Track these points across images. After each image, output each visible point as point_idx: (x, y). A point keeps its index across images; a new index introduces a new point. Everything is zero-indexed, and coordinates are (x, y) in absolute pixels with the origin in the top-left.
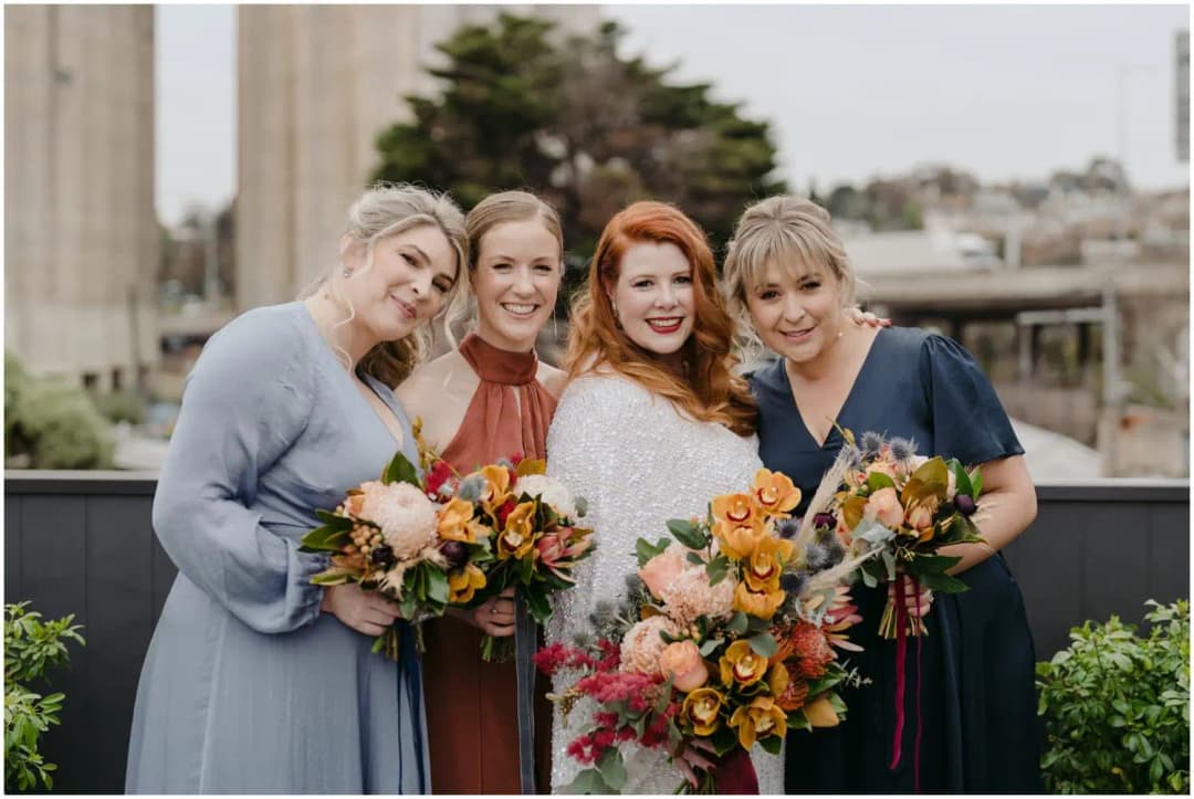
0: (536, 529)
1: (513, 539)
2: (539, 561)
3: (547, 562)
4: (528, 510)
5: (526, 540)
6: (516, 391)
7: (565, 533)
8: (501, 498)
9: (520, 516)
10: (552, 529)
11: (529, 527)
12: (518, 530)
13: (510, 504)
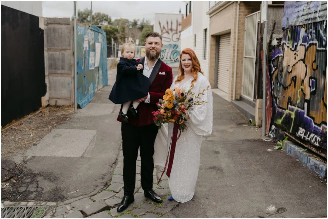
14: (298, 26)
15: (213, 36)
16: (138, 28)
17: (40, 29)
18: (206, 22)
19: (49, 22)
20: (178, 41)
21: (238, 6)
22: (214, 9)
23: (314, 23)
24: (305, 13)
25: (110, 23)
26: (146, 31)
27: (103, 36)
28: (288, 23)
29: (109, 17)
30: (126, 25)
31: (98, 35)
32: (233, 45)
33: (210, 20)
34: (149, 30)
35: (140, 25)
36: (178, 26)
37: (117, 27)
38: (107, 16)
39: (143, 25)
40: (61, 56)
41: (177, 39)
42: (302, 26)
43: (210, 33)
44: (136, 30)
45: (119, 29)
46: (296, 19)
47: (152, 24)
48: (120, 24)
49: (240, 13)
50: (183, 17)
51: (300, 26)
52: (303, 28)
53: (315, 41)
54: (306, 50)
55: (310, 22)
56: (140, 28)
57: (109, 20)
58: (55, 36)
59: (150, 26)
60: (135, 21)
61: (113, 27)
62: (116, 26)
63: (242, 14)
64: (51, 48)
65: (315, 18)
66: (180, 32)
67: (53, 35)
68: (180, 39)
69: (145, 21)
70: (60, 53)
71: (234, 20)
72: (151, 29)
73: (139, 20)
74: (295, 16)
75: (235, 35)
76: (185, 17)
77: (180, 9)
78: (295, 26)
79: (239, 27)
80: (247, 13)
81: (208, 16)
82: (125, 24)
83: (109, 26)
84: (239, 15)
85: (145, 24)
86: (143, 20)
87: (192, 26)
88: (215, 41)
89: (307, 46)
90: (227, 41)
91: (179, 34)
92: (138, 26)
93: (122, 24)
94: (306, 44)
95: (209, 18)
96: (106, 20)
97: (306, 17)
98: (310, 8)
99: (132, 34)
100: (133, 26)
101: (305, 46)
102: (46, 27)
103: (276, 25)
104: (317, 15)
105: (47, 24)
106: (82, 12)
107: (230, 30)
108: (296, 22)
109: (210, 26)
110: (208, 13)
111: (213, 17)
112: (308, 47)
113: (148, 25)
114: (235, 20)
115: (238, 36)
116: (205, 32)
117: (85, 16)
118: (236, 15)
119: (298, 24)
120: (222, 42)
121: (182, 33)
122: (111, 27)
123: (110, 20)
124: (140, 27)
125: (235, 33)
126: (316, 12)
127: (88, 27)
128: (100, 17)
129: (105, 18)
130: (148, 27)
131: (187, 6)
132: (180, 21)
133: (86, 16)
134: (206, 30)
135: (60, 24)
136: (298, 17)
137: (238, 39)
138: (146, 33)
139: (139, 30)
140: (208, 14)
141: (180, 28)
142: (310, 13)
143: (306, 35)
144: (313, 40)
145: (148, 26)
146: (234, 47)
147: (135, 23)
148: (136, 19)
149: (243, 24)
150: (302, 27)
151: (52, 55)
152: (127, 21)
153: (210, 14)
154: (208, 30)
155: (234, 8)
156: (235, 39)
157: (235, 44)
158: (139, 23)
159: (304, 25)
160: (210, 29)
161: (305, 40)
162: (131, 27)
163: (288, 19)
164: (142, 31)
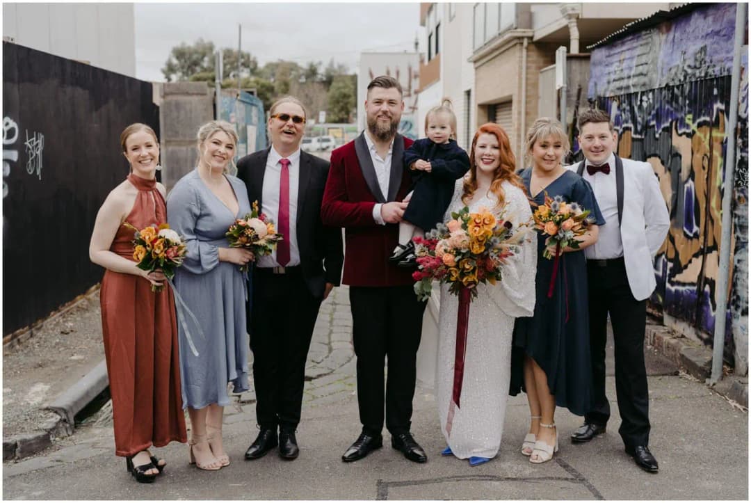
0: (164, 247)
1: (158, 251)
2: (167, 258)
3: (170, 258)
4: (161, 242)
5: (162, 251)
6: (151, 193)
7: (176, 248)
8: (153, 237)
9: (160, 244)
10: (171, 247)
11: (162, 247)
12: (159, 248)
13: (156, 240)
14: (608, 98)
15: (482, 106)
16: (318, 82)
17: (154, 105)
18: (467, 76)
19: (168, 90)
20: (413, 112)
21: (524, 51)
22: (482, 53)
23: (628, 94)
24: (616, 77)
25: (254, 71)
26: (339, 88)
27: (259, 110)
28: (596, 91)
29: (251, 59)
30: (292, 77)
31: (251, 111)
32: (516, 126)
33: (476, 74)
34: (344, 88)
35: (324, 74)
36: (413, 80)
37: (272, 80)
38: (248, 56)
39: (332, 74)
40: (190, 154)
41: (410, 108)
42: (613, 98)
43: (476, 100)
44: (316, 86)
45: (276, 85)
46: (606, 86)
47: (351, 73)
48: (278, 75)
49: (529, 65)
50: (422, 61)
51: (611, 97)
52: (615, 102)
53: (630, 125)
54: (620, 137)
55: (622, 93)
56: (323, 82)
57: (252, 66)
58: (178, 117)
59: (346, 76)
60: (311, 66)
61: (263, 81)
62: (270, 78)
63: (534, 66)
64: (173, 139)
65: (628, 87)
66: (416, 92)
67: (175, 114)
68: (417, 109)
69: (336, 66)
70: (187, 150)
71: (517, 77)
72: (349, 83)
73: (320, 63)
74: (605, 80)
75: (520, 107)
76: (426, 62)
77: (417, 39)
78: (605, 98)
79: (527, 91)
80: (541, 64)
81: (472, 66)
82: (290, 74)
83: (253, 79)
84: (527, 68)
85: (335, 71)
86: (331, 64)
87: (441, 82)
88: (486, 115)
89: (620, 132)
90: (507, 116)
91: (414, 97)
92: (319, 76)
93: (282, 74)
94: (618, 128)
95: (474, 70)
96: (245, 65)
97: (618, 84)
98: (622, 70)
99: (307, 96)
100: (307, 77)
101: (617, 131)
102: (162, 100)
103: (582, 93)
104: (631, 82)
105: (165, 95)
106: (189, 48)
107: (511, 96)
108: (606, 90)
109: (476, 87)
110: (471, 59)
111: (482, 68)
112: (622, 133)
113: (344, 73)
114: (520, 78)
115: (526, 108)
116: (466, 97)
117: (198, 58)
118: (520, 67)
119: (607, 96)
120: (501, 119)
121: (421, 96)
122: (257, 83)
123: (255, 64)
124: (324, 79)
125: (520, 102)
126: (629, 77)
127: (235, 96)
128: (232, 59)
129: (243, 60)
130: (344, 81)
131: (430, 37)
132: (416, 68)
133: (200, 57)
134: (468, 93)
135: (187, 94)
136: (609, 83)
137: (527, 114)
138: (337, 94)
139: (322, 87)
140: (470, 62)
141: (416, 84)
142: (623, 79)
143: (619, 113)
144: (627, 122)
145: (343, 78)
146: (519, 129)
147: (312, 72)
148: (316, 62)
149: (535, 85)
150: (614, 100)
151: (173, 152)
152: (293, 67)
153: (475, 62)
154: (473, 93)
155: (518, 54)
156: (519, 113)
157: (520, 124)
158: (321, 71)
159: (616, 96)
160: (476, 91)
161: (618, 122)
162: (303, 80)
163: (596, 84)
164: (328, 90)
